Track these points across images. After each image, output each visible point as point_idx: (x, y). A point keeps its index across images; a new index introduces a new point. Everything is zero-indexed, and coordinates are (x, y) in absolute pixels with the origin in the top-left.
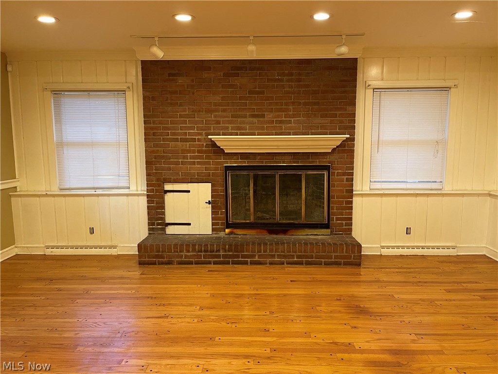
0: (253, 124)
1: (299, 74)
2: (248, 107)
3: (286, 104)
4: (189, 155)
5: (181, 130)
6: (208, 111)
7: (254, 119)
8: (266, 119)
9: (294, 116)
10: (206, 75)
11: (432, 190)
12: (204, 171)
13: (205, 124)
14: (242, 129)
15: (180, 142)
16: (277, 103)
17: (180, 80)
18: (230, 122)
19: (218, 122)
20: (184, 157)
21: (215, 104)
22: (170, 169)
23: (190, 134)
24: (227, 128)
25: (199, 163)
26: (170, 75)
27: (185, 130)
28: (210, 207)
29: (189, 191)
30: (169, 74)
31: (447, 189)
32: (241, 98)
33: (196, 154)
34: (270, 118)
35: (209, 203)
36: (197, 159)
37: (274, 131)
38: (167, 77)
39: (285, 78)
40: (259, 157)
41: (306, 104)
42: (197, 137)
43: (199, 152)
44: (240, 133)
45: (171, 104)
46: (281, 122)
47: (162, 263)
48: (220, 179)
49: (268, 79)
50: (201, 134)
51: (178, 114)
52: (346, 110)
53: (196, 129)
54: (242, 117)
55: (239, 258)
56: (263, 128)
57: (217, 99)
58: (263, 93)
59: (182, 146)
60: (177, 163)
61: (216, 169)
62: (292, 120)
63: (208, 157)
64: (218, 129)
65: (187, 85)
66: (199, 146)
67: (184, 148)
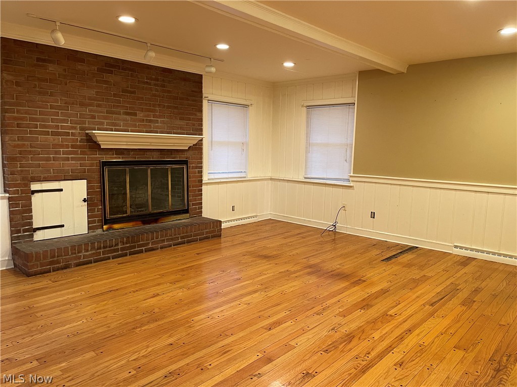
0: (127, 121)
1: (163, 80)
2: (121, 104)
3: (154, 106)
4: (61, 150)
5: (52, 122)
6: (82, 105)
7: (128, 116)
8: (137, 117)
9: (160, 117)
10: (79, 66)
11: (241, 178)
12: (79, 168)
13: (80, 118)
14: (117, 126)
15: (51, 135)
16: (146, 104)
17: (52, 68)
18: (105, 118)
19: (93, 117)
20: (56, 153)
21: (90, 98)
22: (39, 166)
23: (62, 127)
24: (102, 124)
25: (73, 159)
26: (38, 60)
27: (57, 123)
28: (85, 205)
29: (61, 190)
30: (37, 58)
31: (249, 177)
32: (115, 95)
33: (70, 149)
34: (141, 116)
35: (85, 200)
36: (71, 155)
37: (145, 129)
38: (35, 62)
39: (153, 82)
40: (132, 153)
41: (169, 107)
42: (70, 131)
43: (73, 147)
44: (115, 129)
45: (40, 93)
46: (150, 121)
47: (58, 269)
48: (96, 176)
49: (139, 81)
50: (75, 128)
51: (49, 104)
52: (196, 115)
53: (69, 123)
54: (116, 114)
55: (135, 248)
56: (135, 126)
57: (92, 93)
58: (134, 92)
59: (54, 140)
60: (48, 159)
61: (92, 165)
62: (159, 119)
63: (83, 153)
64: (94, 124)
65: (58, 74)
66: (73, 140)
67: (56, 142)
